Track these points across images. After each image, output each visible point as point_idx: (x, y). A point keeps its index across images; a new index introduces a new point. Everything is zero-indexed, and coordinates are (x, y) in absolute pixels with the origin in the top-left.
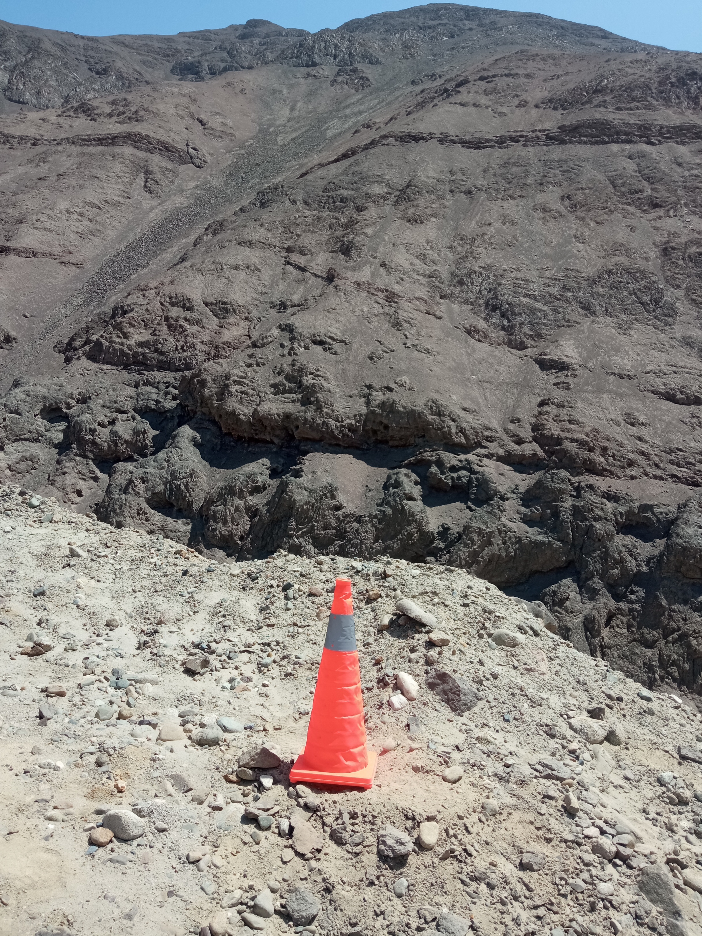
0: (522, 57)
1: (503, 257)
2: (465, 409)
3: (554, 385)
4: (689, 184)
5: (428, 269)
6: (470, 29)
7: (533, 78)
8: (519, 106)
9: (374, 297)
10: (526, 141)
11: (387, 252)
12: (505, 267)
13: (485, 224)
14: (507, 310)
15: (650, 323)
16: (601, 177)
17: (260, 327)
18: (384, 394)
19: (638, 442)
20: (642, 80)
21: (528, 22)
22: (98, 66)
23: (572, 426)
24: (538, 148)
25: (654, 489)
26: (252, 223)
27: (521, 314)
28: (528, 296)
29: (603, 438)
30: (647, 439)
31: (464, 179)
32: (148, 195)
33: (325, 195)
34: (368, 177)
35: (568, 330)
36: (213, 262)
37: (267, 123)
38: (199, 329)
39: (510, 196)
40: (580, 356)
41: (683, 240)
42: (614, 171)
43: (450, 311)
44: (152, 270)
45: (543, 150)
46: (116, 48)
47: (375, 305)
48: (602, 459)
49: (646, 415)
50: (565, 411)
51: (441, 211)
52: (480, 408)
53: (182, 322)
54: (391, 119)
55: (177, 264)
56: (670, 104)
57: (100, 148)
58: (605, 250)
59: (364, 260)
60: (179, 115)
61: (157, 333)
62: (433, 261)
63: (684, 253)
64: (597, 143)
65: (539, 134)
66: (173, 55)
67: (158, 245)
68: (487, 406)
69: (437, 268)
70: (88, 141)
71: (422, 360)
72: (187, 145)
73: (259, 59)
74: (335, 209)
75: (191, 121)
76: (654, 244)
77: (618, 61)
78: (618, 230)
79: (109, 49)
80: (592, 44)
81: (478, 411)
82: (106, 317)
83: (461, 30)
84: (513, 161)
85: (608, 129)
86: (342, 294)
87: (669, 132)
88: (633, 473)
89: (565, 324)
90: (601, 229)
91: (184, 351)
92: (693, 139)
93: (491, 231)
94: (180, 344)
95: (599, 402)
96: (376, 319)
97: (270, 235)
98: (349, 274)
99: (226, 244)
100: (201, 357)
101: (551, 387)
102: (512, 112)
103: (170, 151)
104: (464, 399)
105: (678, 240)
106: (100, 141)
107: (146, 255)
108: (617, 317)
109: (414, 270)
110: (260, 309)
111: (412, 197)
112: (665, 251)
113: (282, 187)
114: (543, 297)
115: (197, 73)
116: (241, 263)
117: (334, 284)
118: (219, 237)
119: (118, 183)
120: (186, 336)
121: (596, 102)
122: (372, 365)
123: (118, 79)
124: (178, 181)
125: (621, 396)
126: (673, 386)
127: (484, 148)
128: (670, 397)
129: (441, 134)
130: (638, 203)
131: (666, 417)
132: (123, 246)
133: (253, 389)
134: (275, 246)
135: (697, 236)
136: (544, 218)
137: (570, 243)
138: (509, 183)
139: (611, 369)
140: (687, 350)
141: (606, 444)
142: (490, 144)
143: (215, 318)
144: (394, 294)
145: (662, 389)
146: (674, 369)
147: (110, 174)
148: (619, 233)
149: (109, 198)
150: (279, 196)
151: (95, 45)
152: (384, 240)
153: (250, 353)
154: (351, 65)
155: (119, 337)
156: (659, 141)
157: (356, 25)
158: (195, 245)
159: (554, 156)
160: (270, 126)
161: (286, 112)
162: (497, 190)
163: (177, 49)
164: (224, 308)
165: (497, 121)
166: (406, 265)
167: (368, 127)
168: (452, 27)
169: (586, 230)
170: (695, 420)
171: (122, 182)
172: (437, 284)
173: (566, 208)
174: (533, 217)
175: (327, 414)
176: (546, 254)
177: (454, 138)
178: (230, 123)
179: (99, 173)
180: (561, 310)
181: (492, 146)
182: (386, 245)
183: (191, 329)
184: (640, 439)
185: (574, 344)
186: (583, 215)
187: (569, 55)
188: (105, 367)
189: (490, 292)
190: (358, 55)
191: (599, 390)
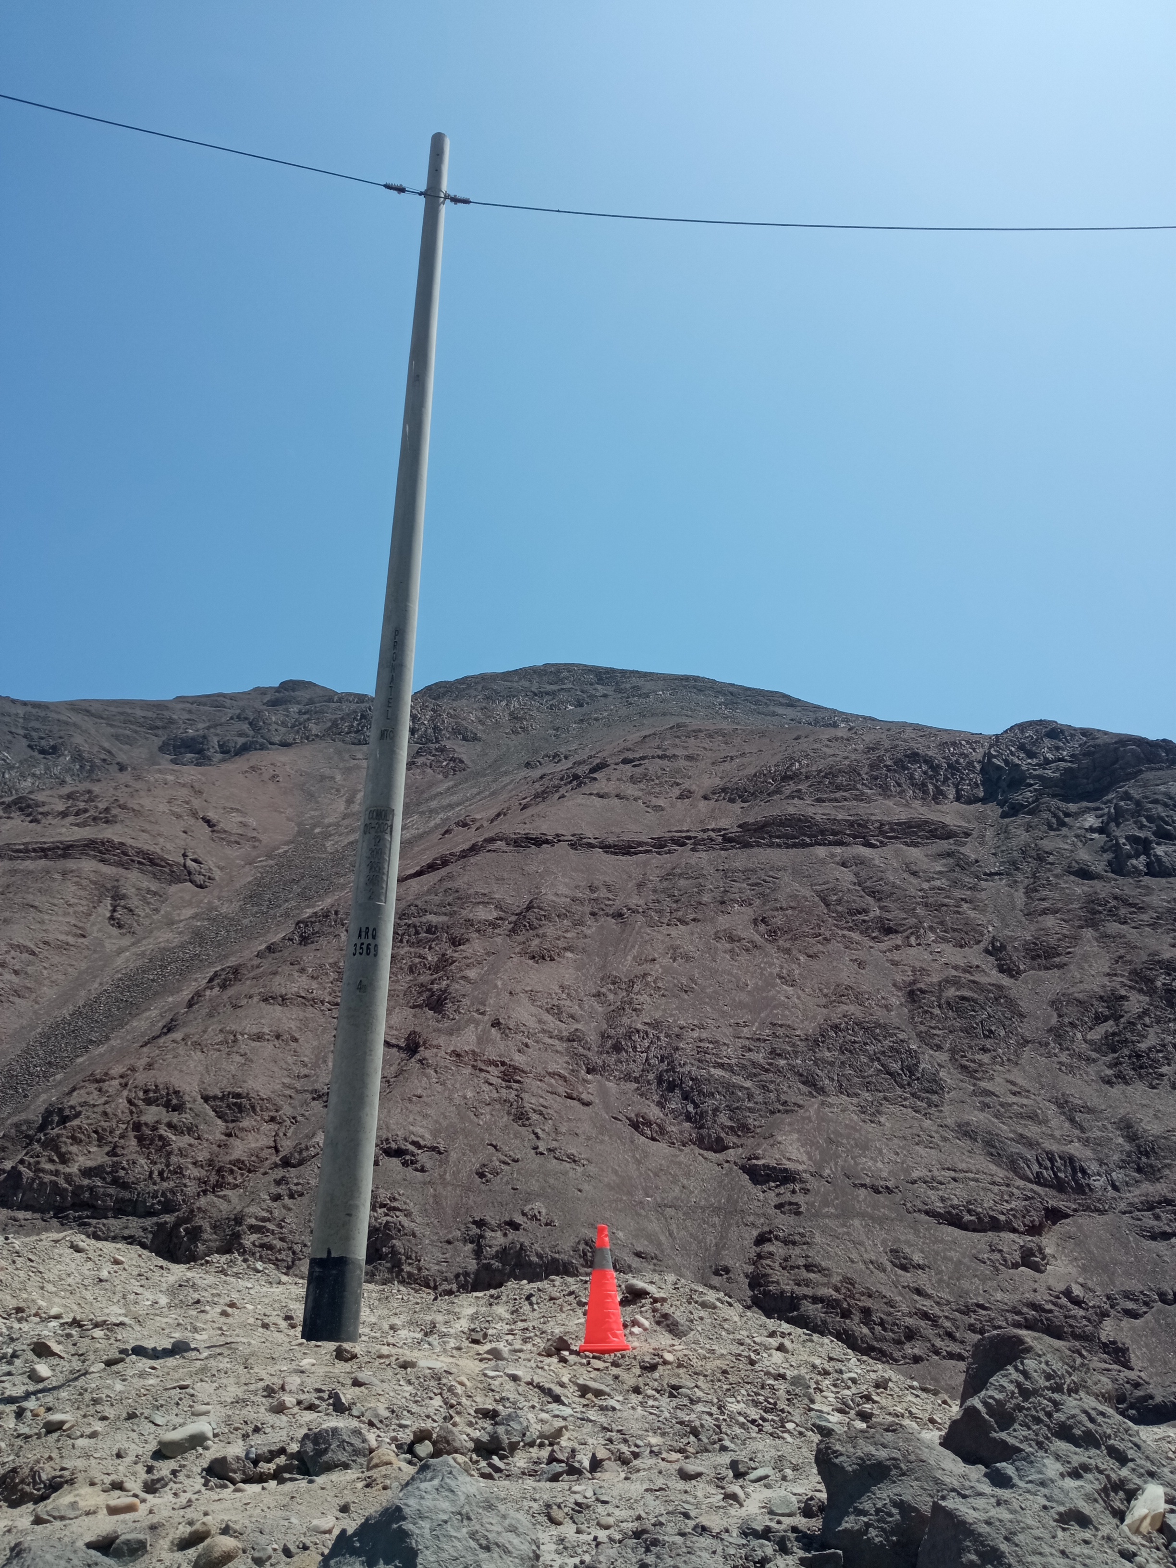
0: (678, 734)
1: (677, 1008)
2: (638, 1255)
3: (776, 1207)
4: (931, 900)
5: (566, 1029)
6: (605, 696)
7: (697, 760)
8: (681, 797)
9: (483, 1074)
10: (695, 844)
11: (502, 1004)
12: (682, 1022)
13: (646, 961)
14: (692, 1088)
15: (907, 1103)
16: (806, 892)
17: (295, 1133)
18: (505, 1235)
19: (916, 1297)
20: (847, 762)
21: (684, 686)
22: (43, 743)
23: (812, 1276)
24: (713, 854)
25: (951, 1377)
26: (286, 969)
27: (713, 1094)
28: (721, 1066)
29: (863, 1294)
30: (930, 1291)
31: (611, 897)
32: (115, 931)
33: (403, 922)
34: (468, 897)
35: (788, 1119)
36: (221, 1031)
37: (311, 821)
38: (192, 1141)
39: (679, 920)
40: (810, 1159)
41: (935, 979)
42: (824, 884)
43: (604, 1093)
44: (113, 1048)
45: (720, 856)
46: (75, 718)
47: (486, 1088)
48: (865, 1330)
49: (922, 1252)
50: (797, 1251)
51: (580, 943)
52: (662, 1251)
53: (163, 1131)
54: (499, 815)
55: (159, 1036)
56: (889, 793)
57: (43, 862)
58: (826, 995)
59: (466, 1017)
60: (173, 813)
61: (119, 1151)
62: (572, 1017)
63: (939, 998)
64: (795, 846)
65: (711, 833)
66: (164, 728)
67: (125, 1008)
68: (673, 1248)
69: (579, 1026)
70: (25, 852)
71: (565, 1174)
72: (185, 855)
73: (298, 732)
74: (419, 943)
75: (192, 821)
76: (894, 985)
77: (811, 739)
78: (841, 966)
79: (65, 718)
80: (774, 714)
81: (660, 1256)
82: (29, 1128)
83: (591, 697)
84: (678, 871)
85: (808, 827)
86: (432, 1072)
87: (892, 830)
88: (916, 1351)
89: (781, 1108)
90: (815, 965)
91: (163, 1179)
92: (928, 838)
93: (656, 970)
94: (156, 1169)
95: (848, 1233)
96: (488, 1109)
97: (314, 985)
98: (442, 1040)
99: (244, 1002)
100: (192, 1188)
101: (772, 1211)
102: (673, 805)
103: (157, 865)
104: (636, 1237)
105: (927, 979)
106: (44, 852)
107: (104, 1025)
108: (857, 1095)
109: (544, 1031)
110: (296, 1103)
111: (536, 923)
112: (911, 993)
113: (336, 913)
114: (744, 1067)
115: (200, 752)
116: (266, 1030)
117: (418, 1056)
118: (231, 991)
119: (66, 914)
120: (169, 1154)
121: (788, 792)
122: (483, 1187)
123: (74, 760)
124: (165, 909)
125: (881, 1221)
126: (956, 1202)
127: (636, 854)
128: (955, 1221)
129: (573, 835)
130: (863, 927)
131: (952, 1254)
132: (66, 1012)
133: (282, 1239)
134: (322, 1002)
135: (954, 973)
136: (732, 951)
137: (774, 986)
138: (677, 902)
139: (859, 1178)
140: (966, 1143)
141: (867, 1303)
142: (645, 848)
143: (219, 1122)
144: (515, 1068)
145: (939, 1207)
146: (953, 1174)
147: (55, 901)
148: (842, 970)
149: (50, 937)
150: (331, 926)
151: (42, 714)
152: (496, 986)
153: (279, 1177)
154: (437, 742)
155: (51, 1161)
156: (881, 842)
157: (441, 690)
158: (190, 1004)
159: (737, 864)
160: (315, 826)
161: (341, 806)
162: (660, 912)
163: (171, 718)
164: (235, 1104)
165: (652, 817)
166: (532, 1023)
167: (465, 825)
168: (579, 693)
169: (794, 966)
170: (997, 1256)
171: (75, 912)
172: (581, 1050)
173: (762, 936)
174: (716, 949)
175: (410, 1275)
176: (740, 1002)
177: (592, 841)
178: (252, 822)
179: (39, 900)
180: (772, 1087)
181: (647, 852)
182: (498, 994)
183: (178, 1141)
184: (919, 1292)
185: (799, 1140)
186: (787, 945)
187: (744, 731)
188: (21, 1215)
189: (662, 1061)
190: (446, 729)
191: (845, 1214)
